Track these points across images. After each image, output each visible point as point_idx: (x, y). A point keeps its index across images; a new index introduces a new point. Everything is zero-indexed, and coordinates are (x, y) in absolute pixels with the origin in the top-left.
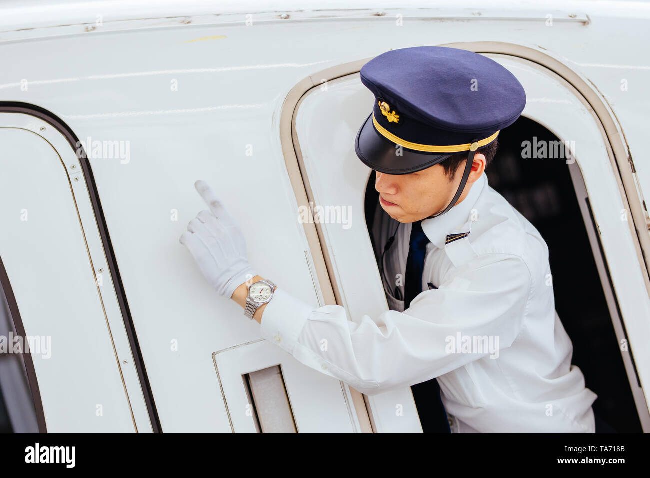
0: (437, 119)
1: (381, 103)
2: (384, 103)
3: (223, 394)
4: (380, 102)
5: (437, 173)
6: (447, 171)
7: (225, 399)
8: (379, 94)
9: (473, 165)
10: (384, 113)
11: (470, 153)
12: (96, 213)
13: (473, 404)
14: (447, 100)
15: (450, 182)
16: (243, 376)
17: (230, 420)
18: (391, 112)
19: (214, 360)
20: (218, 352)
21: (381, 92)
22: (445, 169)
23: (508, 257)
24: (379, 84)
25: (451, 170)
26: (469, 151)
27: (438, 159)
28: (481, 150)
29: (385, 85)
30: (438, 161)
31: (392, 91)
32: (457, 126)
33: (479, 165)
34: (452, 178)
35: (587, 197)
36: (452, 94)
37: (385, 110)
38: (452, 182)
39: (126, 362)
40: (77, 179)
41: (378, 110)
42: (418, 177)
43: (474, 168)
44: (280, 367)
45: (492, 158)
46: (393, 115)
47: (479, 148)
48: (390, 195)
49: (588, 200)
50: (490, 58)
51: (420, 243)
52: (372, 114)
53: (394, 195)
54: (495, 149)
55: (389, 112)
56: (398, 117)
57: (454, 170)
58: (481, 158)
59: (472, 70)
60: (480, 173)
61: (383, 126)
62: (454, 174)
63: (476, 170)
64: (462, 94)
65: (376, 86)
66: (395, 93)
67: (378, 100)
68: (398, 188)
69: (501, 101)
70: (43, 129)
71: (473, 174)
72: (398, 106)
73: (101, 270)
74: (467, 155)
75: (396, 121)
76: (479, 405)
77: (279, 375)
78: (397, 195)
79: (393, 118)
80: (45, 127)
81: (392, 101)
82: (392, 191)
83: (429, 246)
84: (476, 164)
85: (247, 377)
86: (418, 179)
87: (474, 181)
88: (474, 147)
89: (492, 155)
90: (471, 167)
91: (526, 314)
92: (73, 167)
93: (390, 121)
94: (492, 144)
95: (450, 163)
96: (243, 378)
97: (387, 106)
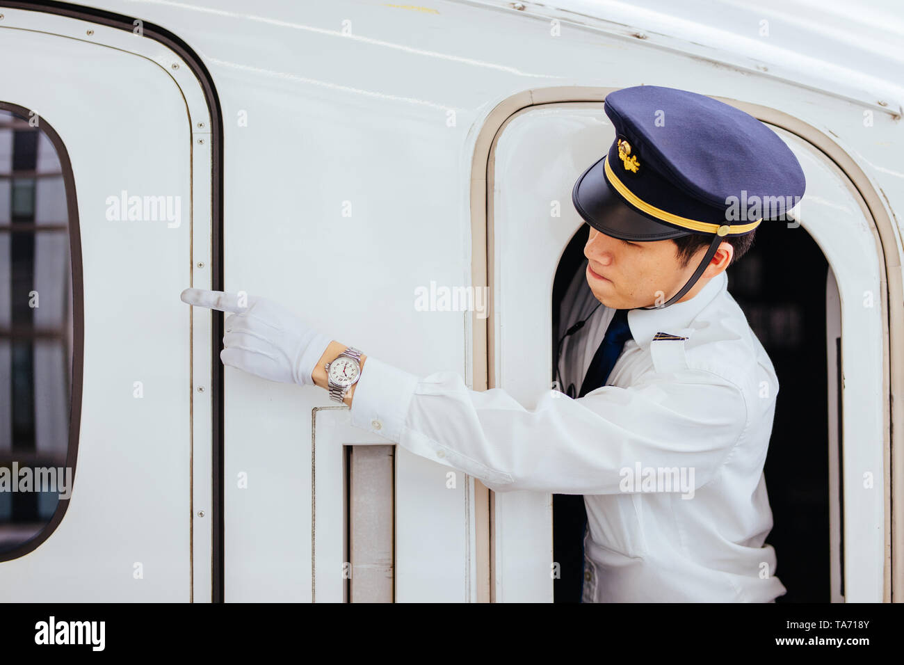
0: (686, 179)
1: (622, 142)
2: (625, 142)
3: (313, 463)
4: (620, 141)
5: (666, 251)
6: (681, 252)
7: (314, 470)
8: (623, 130)
9: (715, 256)
10: (622, 156)
11: (716, 237)
12: (215, 190)
13: (631, 551)
14: (706, 161)
15: (681, 268)
16: (344, 446)
17: (314, 498)
18: (630, 156)
19: (314, 417)
20: (321, 409)
21: (625, 128)
22: (679, 249)
23: (727, 383)
24: (625, 116)
25: (686, 254)
26: (716, 234)
27: (672, 233)
28: (731, 239)
29: (632, 120)
30: (671, 236)
31: (640, 129)
32: (709, 195)
33: (723, 257)
34: (685, 264)
35: (838, 336)
36: (714, 155)
37: (625, 151)
38: (682, 269)
39: (201, 389)
40: (201, 141)
41: (615, 150)
42: (640, 250)
43: (715, 259)
44: (394, 447)
45: (741, 255)
46: (632, 160)
47: (728, 235)
48: (600, 264)
49: (839, 341)
50: (776, 133)
51: (619, 335)
52: (605, 157)
53: (606, 266)
54: (748, 243)
55: (628, 156)
56: (638, 164)
57: (690, 254)
58: (727, 248)
59: (747, 135)
60: (721, 269)
61: (615, 173)
62: (688, 259)
63: (717, 263)
64: (727, 159)
65: (622, 118)
66: (643, 132)
67: (619, 137)
68: (613, 258)
69: (772, 184)
70: (175, 66)
71: (712, 266)
72: (642, 151)
73: (201, 265)
74: (711, 239)
75: (634, 169)
76: (638, 554)
77: (391, 458)
78: (608, 267)
79: (631, 165)
80: (179, 64)
81: (636, 142)
82: (604, 260)
83: (629, 343)
84: (719, 255)
85: (348, 450)
86: (641, 252)
87: (710, 276)
88: (723, 231)
89: (742, 251)
90: (711, 258)
91: (726, 463)
92: (201, 125)
93: (626, 169)
94: (746, 235)
95: (687, 243)
96: (344, 450)
97: (628, 147)
